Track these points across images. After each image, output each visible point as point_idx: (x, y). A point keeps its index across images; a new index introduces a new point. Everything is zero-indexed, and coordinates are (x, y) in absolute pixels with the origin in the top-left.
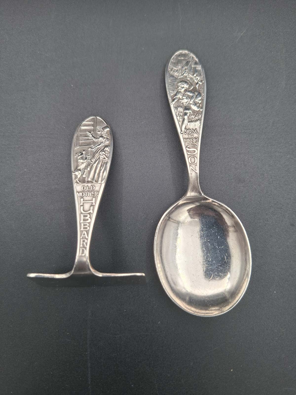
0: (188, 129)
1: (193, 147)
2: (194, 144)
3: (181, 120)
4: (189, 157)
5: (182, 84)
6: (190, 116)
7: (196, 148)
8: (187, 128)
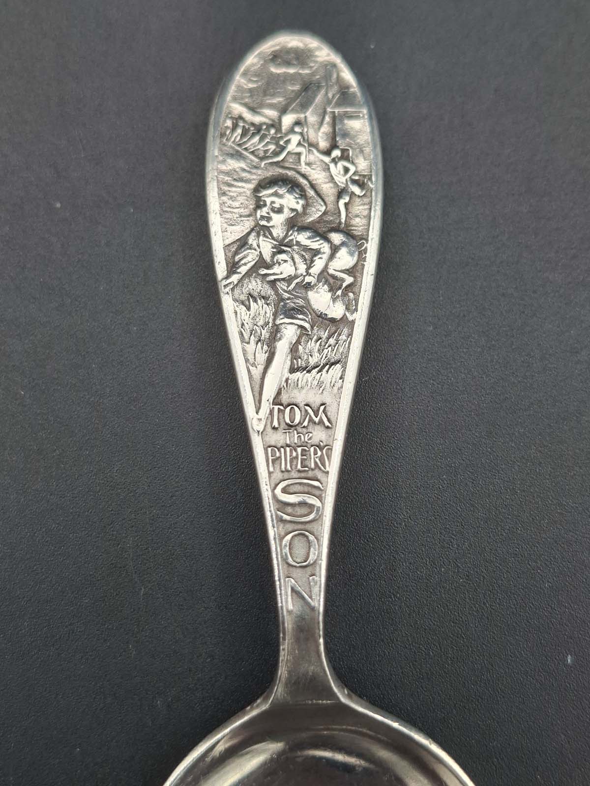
0: (289, 405)
1: (306, 489)
2: (310, 474)
3: (262, 357)
4: (283, 533)
5: (276, 194)
6: (300, 343)
7: (317, 492)
8: (285, 398)
